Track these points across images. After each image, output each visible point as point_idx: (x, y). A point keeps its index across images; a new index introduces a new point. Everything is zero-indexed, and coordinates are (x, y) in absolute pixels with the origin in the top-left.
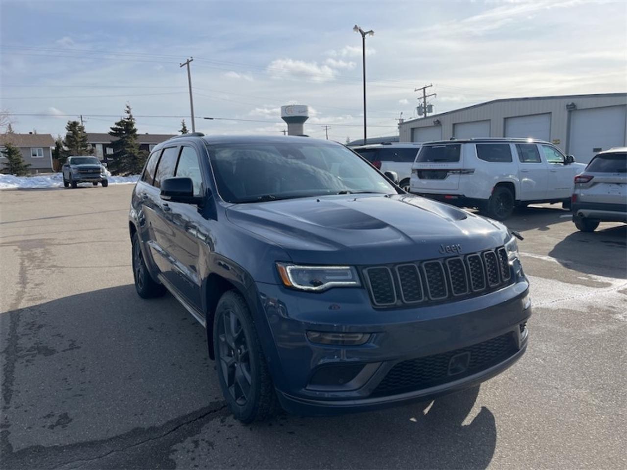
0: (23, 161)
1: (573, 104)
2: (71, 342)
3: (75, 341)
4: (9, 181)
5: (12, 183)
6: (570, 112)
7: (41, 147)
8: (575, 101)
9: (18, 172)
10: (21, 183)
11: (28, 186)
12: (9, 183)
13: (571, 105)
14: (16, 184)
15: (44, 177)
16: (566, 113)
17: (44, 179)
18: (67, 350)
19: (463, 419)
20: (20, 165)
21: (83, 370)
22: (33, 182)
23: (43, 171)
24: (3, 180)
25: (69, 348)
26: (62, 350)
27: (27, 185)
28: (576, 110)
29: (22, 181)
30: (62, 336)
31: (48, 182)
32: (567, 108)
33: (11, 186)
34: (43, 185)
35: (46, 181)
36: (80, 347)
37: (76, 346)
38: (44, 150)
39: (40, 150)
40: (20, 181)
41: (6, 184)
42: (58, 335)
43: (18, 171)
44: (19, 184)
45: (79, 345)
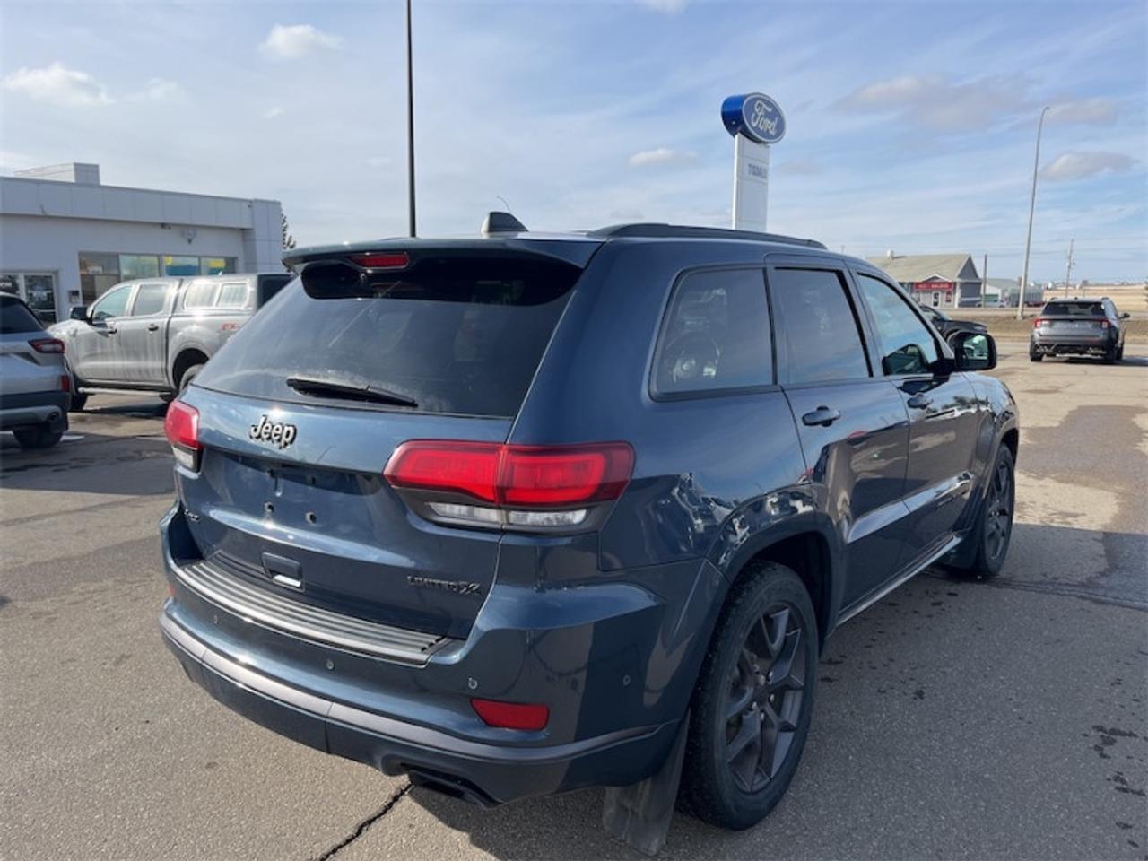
2: (1107, 750)
3: (1097, 748)
18: (1123, 734)
21: (1119, 682)
25: (1119, 738)
26: (1133, 739)
30: (1116, 779)
36: (1094, 727)
37: (1101, 733)
42: (1125, 791)
45: (1093, 733)
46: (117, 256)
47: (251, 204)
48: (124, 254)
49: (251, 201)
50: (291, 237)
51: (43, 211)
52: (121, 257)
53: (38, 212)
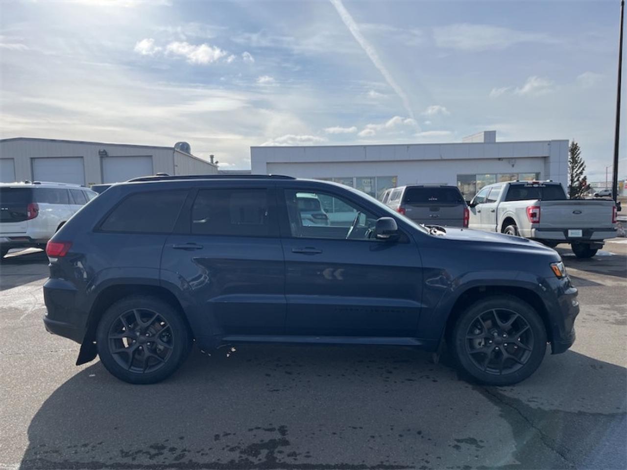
1: (104, 151)
6: (102, 158)
8: (106, 149)
13: (103, 152)
16: (98, 159)
28: (107, 156)
32: (100, 154)
46: (475, 175)
47: (549, 143)
48: (479, 174)
49: (550, 142)
50: (581, 159)
51: (441, 157)
52: (477, 176)
53: (440, 158)
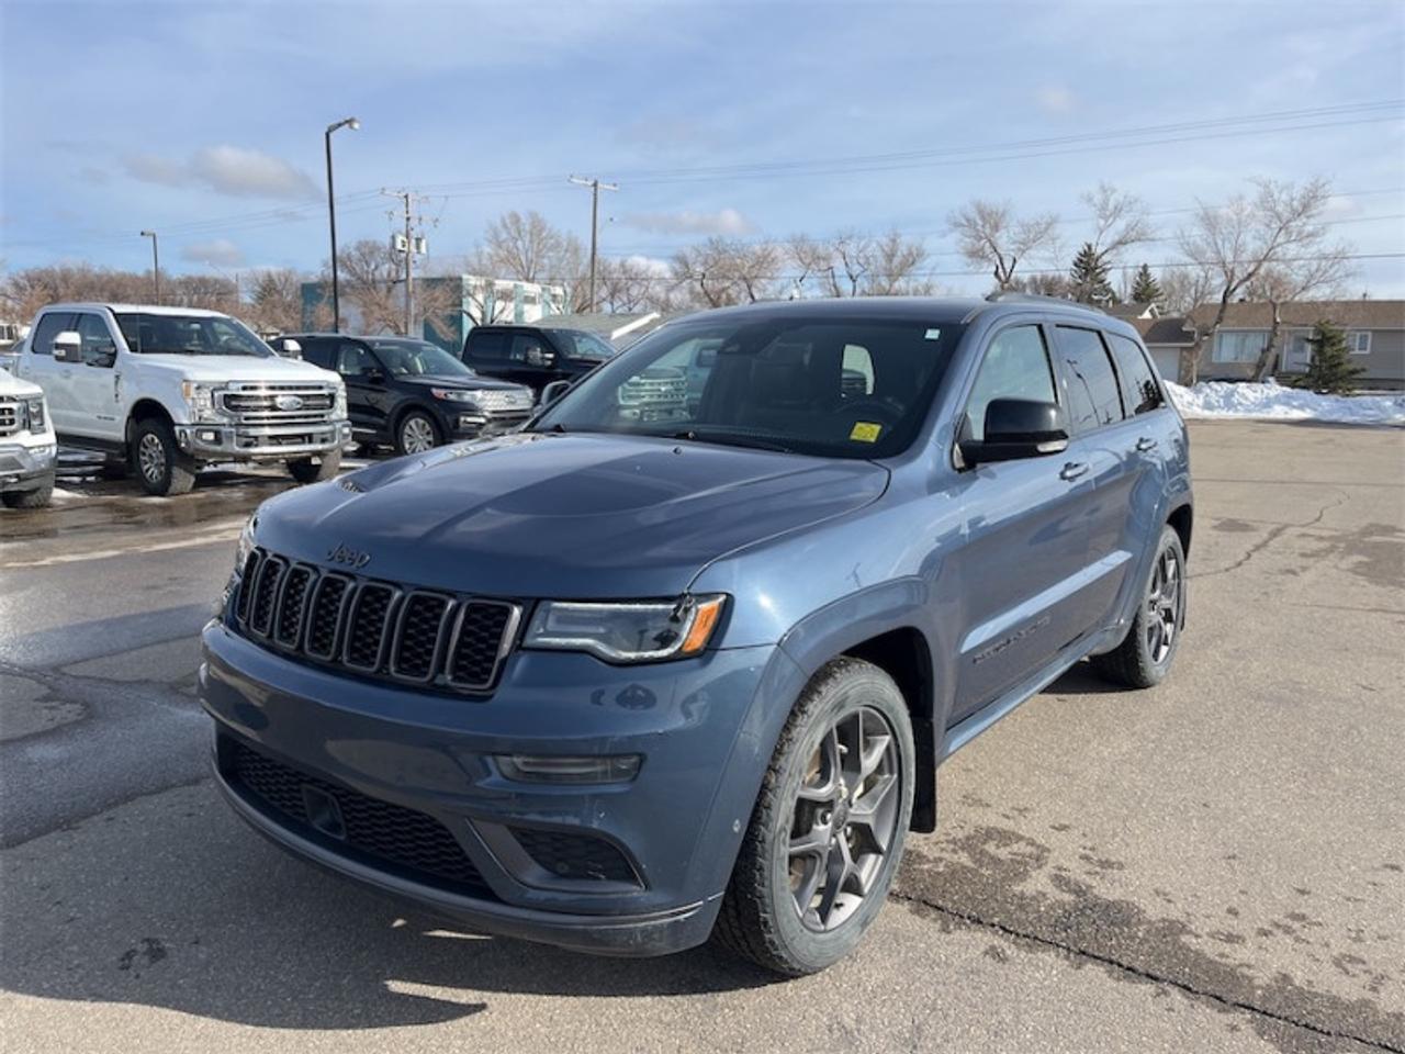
0: (1349, 361)
4: (1295, 403)
5: (1301, 407)
7: (1367, 330)
9: (1331, 385)
10: (1320, 409)
11: (1334, 417)
12: (1294, 407)
14: (1308, 410)
15: (1378, 398)
17: (1374, 402)
19: (395, 978)
20: (1340, 369)
22: (1350, 408)
23: (1371, 384)
24: (1283, 400)
27: (1331, 414)
29: (1324, 403)
31: (1383, 410)
33: (1297, 414)
34: (1370, 415)
35: (1379, 408)
38: (1373, 336)
39: (1366, 336)
40: (1320, 405)
41: (1286, 408)
43: (1331, 381)
44: (1315, 410)
